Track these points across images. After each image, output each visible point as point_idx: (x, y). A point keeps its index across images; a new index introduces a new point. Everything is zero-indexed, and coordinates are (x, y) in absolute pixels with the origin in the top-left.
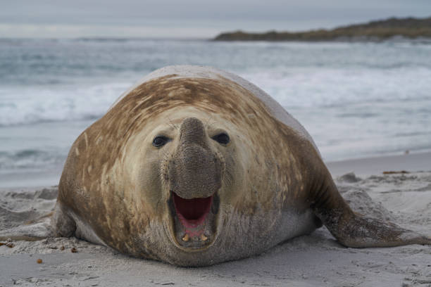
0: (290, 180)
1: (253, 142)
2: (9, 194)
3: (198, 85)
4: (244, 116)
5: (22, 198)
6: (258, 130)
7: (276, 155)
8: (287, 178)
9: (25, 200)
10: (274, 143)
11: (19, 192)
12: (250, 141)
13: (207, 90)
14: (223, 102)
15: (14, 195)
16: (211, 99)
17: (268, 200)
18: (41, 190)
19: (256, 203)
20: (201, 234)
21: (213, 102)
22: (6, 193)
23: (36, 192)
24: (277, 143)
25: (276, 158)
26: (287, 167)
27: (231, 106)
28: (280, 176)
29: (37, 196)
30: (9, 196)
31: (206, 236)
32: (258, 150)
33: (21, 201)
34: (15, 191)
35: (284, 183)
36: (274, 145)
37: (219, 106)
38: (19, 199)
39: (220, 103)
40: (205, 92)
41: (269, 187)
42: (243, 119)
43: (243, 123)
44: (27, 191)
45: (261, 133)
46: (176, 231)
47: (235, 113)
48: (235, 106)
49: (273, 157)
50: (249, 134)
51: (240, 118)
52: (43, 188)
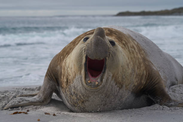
0: (139, 81)
1: (128, 59)
2: (24, 89)
3: (114, 31)
4: (128, 48)
5: (29, 90)
6: (133, 55)
7: (138, 68)
8: (138, 80)
9: (31, 91)
10: (139, 63)
11: (28, 88)
12: (127, 57)
13: (117, 34)
14: (122, 40)
15: (26, 89)
16: (117, 37)
17: (128, 85)
18: (38, 87)
19: (123, 83)
20: (96, 81)
21: (117, 39)
22: (22, 88)
23: (36, 88)
24: (140, 64)
25: (137, 70)
26: (140, 75)
27: (124, 43)
28: (136, 78)
29: (36, 90)
30: (24, 90)
31: (98, 82)
32: (130, 63)
33: (29, 92)
34: (26, 88)
35: (136, 81)
36: (138, 64)
37: (119, 41)
38: (28, 91)
39: (120, 40)
40: (116, 34)
41: (130, 80)
42: (128, 49)
43: (127, 50)
44: (32, 87)
45: (134, 57)
46: (86, 78)
47: (125, 46)
48: (126, 43)
49: (136, 68)
50: (128, 55)
51: (127, 49)
52: (39, 86)
